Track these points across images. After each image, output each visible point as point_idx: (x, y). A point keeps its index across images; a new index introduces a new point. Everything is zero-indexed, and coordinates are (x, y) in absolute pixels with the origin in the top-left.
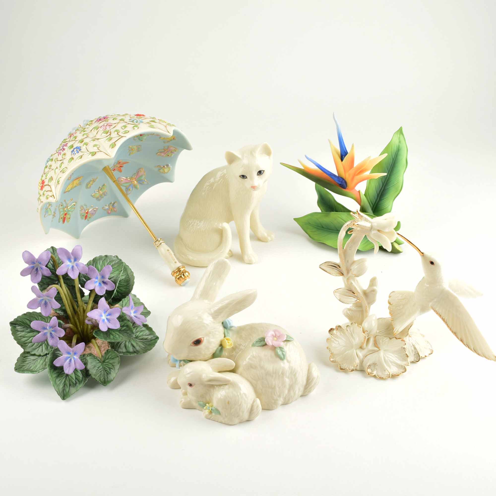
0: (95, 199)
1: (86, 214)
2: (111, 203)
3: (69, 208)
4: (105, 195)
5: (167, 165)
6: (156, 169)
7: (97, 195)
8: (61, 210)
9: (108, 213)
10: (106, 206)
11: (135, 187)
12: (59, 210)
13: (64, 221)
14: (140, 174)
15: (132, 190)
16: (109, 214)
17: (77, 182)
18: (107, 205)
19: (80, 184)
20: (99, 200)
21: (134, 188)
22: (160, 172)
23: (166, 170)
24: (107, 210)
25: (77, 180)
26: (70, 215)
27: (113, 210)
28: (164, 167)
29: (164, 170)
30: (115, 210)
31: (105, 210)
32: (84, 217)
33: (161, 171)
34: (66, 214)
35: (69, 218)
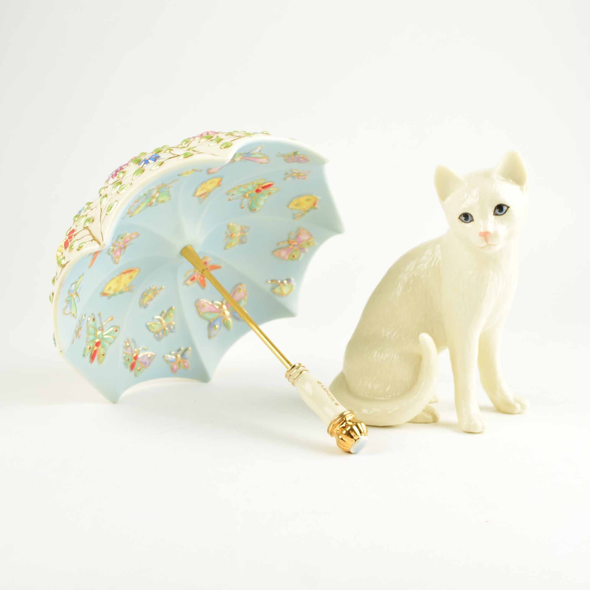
0: (152, 335)
1: (134, 361)
2: (179, 350)
3: (106, 335)
4: (171, 331)
5: (289, 280)
6: (268, 287)
7: (157, 328)
8: (91, 330)
9: (172, 369)
10: (170, 354)
11: (226, 325)
12: (88, 328)
13: (93, 357)
14: (238, 296)
15: (220, 328)
16: (174, 371)
17: (125, 279)
18: (173, 353)
19: (130, 289)
20: (159, 339)
21: (223, 328)
22: (274, 293)
23: (285, 290)
24: (171, 362)
25: (127, 276)
26: (106, 350)
27: (182, 364)
28: (282, 282)
29: (281, 289)
30: (186, 364)
31: (168, 361)
32: (129, 365)
33: (277, 290)
34: (98, 344)
35: (103, 355)
